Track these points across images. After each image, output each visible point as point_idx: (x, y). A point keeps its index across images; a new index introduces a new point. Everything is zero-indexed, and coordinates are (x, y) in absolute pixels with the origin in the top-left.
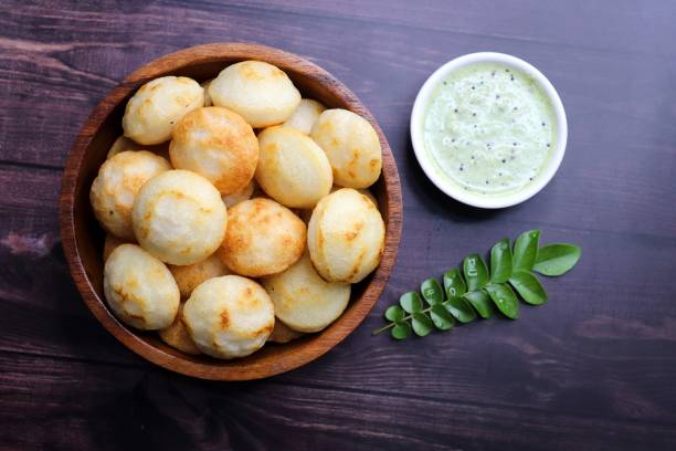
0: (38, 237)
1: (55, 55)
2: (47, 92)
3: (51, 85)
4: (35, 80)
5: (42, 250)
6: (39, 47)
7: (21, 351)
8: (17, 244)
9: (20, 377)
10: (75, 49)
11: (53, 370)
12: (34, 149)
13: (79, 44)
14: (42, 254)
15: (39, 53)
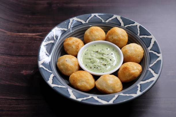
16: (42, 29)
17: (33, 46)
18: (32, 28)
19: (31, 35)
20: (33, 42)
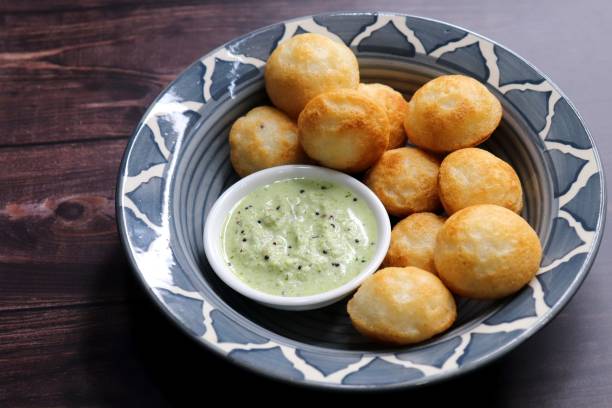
0: (40, 201)
1: (45, 59)
2: (39, 87)
3: (43, 81)
4: (25, 80)
5: (45, 212)
6: (28, 56)
7: (27, 307)
8: (16, 211)
9: (28, 333)
10: (65, 52)
11: (65, 319)
12: (28, 132)
13: (68, 48)
14: (45, 215)
15: (28, 60)
16: (61, 34)
17: (33, 106)
18: (17, 29)
19: (15, 61)
20: (28, 89)
